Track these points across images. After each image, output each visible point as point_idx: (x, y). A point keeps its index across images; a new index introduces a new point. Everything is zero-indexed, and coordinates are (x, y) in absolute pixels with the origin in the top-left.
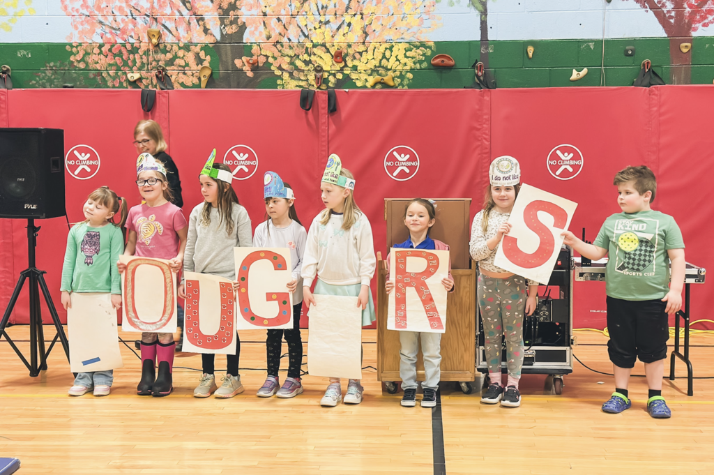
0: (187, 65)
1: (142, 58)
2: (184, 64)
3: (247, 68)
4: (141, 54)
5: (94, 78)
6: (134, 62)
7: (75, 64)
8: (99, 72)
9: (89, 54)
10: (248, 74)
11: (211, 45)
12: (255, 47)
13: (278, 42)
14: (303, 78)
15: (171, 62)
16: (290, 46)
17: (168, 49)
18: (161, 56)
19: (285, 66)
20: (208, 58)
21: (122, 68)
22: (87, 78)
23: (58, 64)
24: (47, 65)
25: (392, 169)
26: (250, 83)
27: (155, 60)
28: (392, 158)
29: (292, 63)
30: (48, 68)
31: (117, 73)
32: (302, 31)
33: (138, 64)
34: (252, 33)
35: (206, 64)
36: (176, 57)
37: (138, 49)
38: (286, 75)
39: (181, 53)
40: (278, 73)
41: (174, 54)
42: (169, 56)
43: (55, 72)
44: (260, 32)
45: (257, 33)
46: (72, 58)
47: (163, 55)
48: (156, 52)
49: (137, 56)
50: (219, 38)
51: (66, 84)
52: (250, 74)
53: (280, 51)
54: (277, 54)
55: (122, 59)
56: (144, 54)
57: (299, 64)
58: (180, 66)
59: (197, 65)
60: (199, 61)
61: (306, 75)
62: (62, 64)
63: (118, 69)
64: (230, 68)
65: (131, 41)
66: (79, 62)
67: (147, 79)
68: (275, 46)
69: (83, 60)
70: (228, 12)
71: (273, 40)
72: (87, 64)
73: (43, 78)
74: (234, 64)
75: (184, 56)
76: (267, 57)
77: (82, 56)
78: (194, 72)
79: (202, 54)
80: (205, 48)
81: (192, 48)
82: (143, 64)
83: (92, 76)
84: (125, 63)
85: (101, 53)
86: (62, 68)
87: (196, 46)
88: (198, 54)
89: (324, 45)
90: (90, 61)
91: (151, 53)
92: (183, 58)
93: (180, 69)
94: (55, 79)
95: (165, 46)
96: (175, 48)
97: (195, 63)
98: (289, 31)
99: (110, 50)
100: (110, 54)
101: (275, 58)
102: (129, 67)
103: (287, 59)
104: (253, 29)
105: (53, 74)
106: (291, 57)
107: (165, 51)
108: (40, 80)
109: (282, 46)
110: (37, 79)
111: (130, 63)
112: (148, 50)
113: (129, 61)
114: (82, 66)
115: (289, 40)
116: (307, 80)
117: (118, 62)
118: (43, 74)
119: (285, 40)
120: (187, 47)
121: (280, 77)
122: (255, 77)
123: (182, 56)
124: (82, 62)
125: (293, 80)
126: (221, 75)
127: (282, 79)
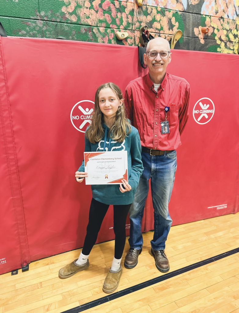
0: (162, 28)
1: (127, 18)
2: (159, 28)
3: (201, 36)
4: (127, 13)
5: (86, 33)
6: (121, 20)
7: (67, 16)
8: (90, 28)
9: (81, 7)
11: (180, 13)
12: (208, 19)
13: (222, 18)
14: (232, 48)
15: (150, 24)
16: (228, 22)
17: (149, 12)
18: (143, 18)
19: (223, 38)
20: (177, 24)
21: (111, 26)
22: (79, 32)
23: (49, 13)
26: (202, 48)
27: (138, 21)
29: (227, 36)
30: (39, 18)
31: (106, 31)
32: (236, 10)
33: (125, 23)
34: (207, 7)
35: (175, 29)
36: (154, 20)
37: (125, 8)
38: (223, 45)
39: (158, 17)
40: (218, 42)
41: (153, 17)
42: (149, 18)
43: (46, 22)
44: (212, 7)
45: (210, 7)
46: (64, 9)
47: (145, 17)
48: (139, 13)
49: (124, 15)
50: (185, 7)
52: (202, 41)
53: (222, 25)
54: (220, 27)
55: (111, 16)
56: (130, 14)
57: (231, 37)
58: (157, 29)
59: (169, 29)
60: (171, 27)
61: (234, 46)
62: (53, 14)
63: (107, 27)
64: (191, 35)
66: (71, 14)
67: (132, 38)
68: (220, 20)
69: (74, 13)
71: (219, 15)
72: (79, 17)
73: (34, 29)
74: (193, 33)
75: (160, 20)
76: (214, 28)
77: (73, 8)
78: (167, 35)
79: (173, 20)
80: (175, 14)
81: (167, 13)
82: (129, 24)
83: (84, 31)
84: (114, 21)
85: (92, 7)
86: (54, 19)
87: (170, 12)
88: (170, 19)
90: (81, 15)
91: (135, 13)
92: (159, 22)
93: (156, 32)
94: (47, 30)
95: (147, 9)
96: (154, 11)
97: (168, 28)
98: (229, 9)
99: (100, 5)
100: (100, 10)
101: (218, 30)
102: (117, 25)
103: (225, 32)
104: (208, 3)
105: (44, 25)
106: (227, 31)
107: (146, 14)
108: (32, 30)
109: (223, 20)
110: (27, 28)
111: (118, 22)
112: (133, 10)
113: (117, 19)
114: (74, 19)
115: (228, 17)
116: (233, 50)
117: (108, 19)
118: (34, 25)
119: (225, 16)
120: (162, 12)
121: (219, 46)
122: (206, 44)
123: (159, 20)
124: (74, 15)
125: (226, 49)
126: (185, 40)
127: (220, 48)
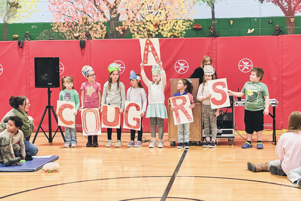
0: (97, 30)
1: (80, 28)
2: (96, 30)
3: (120, 31)
4: (79, 26)
5: (61, 36)
6: (77, 29)
7: (54, 30)
8: (63, 34)
9: (59, 26)
10: (121, 33)
11: (106, 22)
12: (123, 23)
13: (132, 20)
14: (142, 34)
15: (91, 29)
16: (137, 22)
17: (90, 24)
18: (87, 27)
19: (135, 30)
20: (105, 27)
21: (72, 32)
22: (59, 36)
23: (47, 31)
24: (43, 31)
25: (178, 69)
26: (122, 36)
27: (85, 28)
28: (178, 65)
29: (138, 28)
30: (44, 32)
31: (70, 34)
32: (142, 16)
33: (78, 30)
34: (122, 17)
35: (104, 29)
36: (93, 27)
37: (78, 24)
38: (136, 33)
39: (95, 25)
40: (132, 32)
41: (92, 26)
42: (90, 27)
43: (46, 34)
44: (126, 17)
45: (124, 17)
46: (53, 28)
47: (88, 26)
48: (85, 25)
49: (78, 27)
50: (109, 19)
51: (50, 38)
52: (122, 33)
53: (133, 24)
54: (132, 25)
55: (72, 28)
56: (81, 26)
57: (141, 28)
58: (94, 30)
59: (101, 30)
60: (102, 28)
61: (144, 33)
62: (49, 30)
63: (70, 32)
64: (114, 30)
65: (76, 21)
66: (55, 30)
67: (82, 36)
68: (131, 22)
69: (57, 29)
70: (113, 9)
71: (131, 19)
72: (59, 30)
73: (42, 36)
75: (96, 26)
76: (128, 26)
77: (56, 27)
78: (100, 32)
79: (103, 26)
80: (104, 23)
81: (99, 23)
82: (80, 30)
83: (61, 35)
84: (73, 30)
85: (64, 26)
86: (49, 32)
87: (101, 22)
88: (101, 26)
89: (150, 21)
90: (60, 29)
91: (83, 25)
92: (95, 27)
93: (94, 31)
94: (46, 36)
95: (89, 23)
96: (93, 23)
97: (100, 29)
98: (137, 16)
99: (67, 25)
100: (67, 26)
101: (131, 27)
102: (75, 31)
103: (136, 27)
104: (123, 15)
105: (45, 35)
106: (138, 26)
107: (89, 25)
108: (41, 37)
109: (134, 22)
110: (39, 36)
111: (75, 30)
112: (82, 24)
113: (75, 29)
114: (57, 31)
115: (137, 19)
116: (144, 35)
117: (71, 29)
118: (42, 35)
119: (135, 20)
120: (97, 23)
122: (124, 34)
123: (95, 26)
124: (56, 30)
125: (138, 35)
126: (110, 33)
127: (134, 35)
